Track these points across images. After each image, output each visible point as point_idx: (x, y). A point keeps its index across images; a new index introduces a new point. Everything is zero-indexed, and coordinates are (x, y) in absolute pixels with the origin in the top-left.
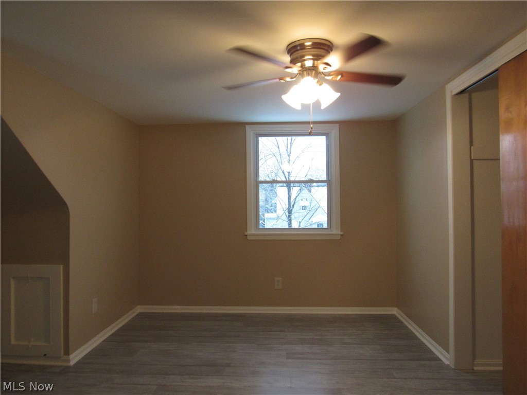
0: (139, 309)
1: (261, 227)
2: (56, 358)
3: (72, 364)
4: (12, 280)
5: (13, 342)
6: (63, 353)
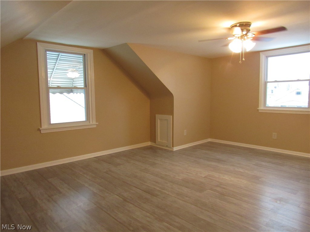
0: (210, 140)
1: (267, 106)
2: (170, 147)
3: (174, 150)
4: (159, 120)
5: (159, 140)
6: (172, 147)
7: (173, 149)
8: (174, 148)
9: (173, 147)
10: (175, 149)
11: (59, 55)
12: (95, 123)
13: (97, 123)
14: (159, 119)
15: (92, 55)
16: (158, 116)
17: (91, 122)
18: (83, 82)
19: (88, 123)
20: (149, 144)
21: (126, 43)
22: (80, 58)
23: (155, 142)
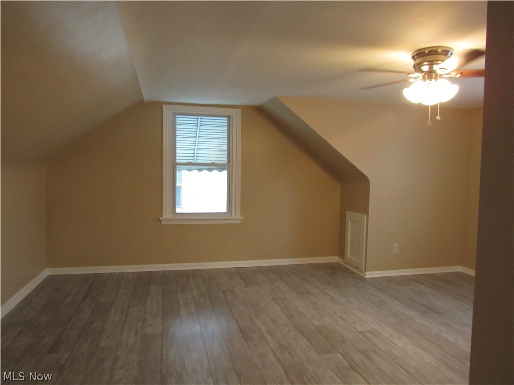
0: (459, 269)
2: (361, 271)
3: (366, 277)
4: (349, 220)
5: (349, 255)
6: (364, 269)
7: (365, 275)
8: (367, 273)
9: (366, 270)
10: (369, 275)
11: (198, 119)
12: (239, 216)
13: (243, 218)
14: (351, 219)
15: (240, 116)
16: (349, 214)
17: (234, 215)
18: (226, 156)
19: (229, 216)
20: (335, 259)
21: (275, 97)
22: (224, 121)
23: (344, 259)
